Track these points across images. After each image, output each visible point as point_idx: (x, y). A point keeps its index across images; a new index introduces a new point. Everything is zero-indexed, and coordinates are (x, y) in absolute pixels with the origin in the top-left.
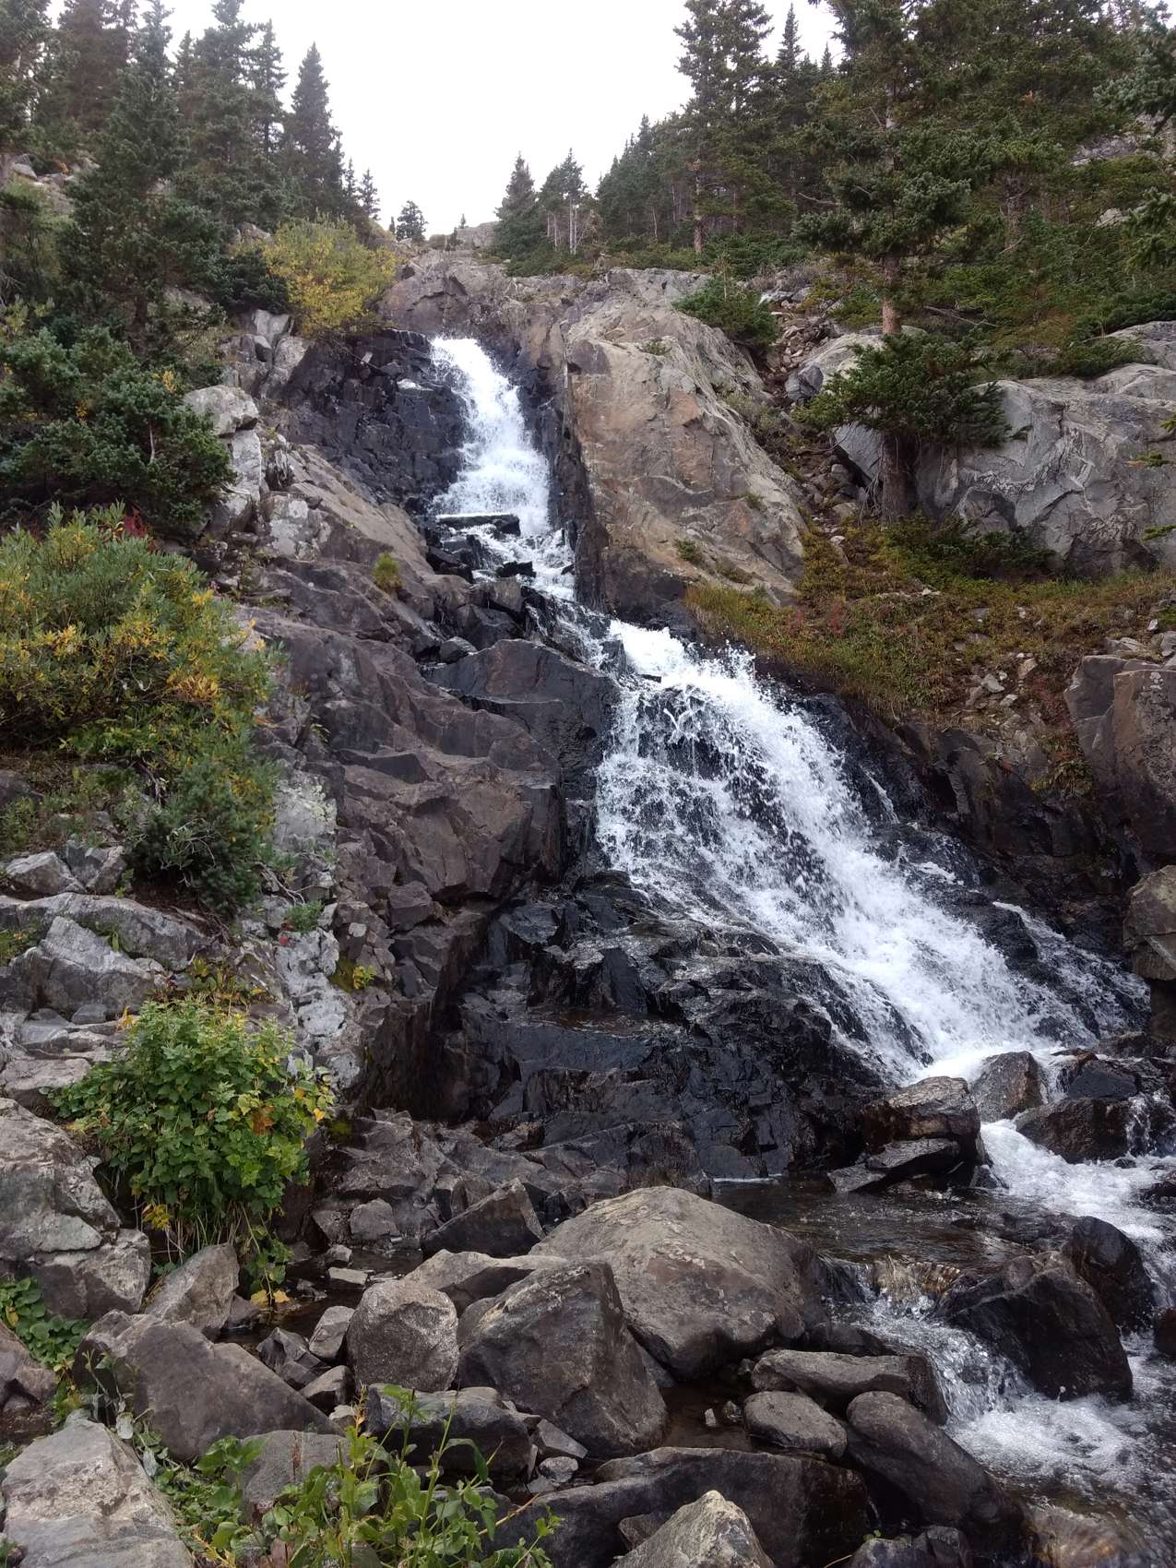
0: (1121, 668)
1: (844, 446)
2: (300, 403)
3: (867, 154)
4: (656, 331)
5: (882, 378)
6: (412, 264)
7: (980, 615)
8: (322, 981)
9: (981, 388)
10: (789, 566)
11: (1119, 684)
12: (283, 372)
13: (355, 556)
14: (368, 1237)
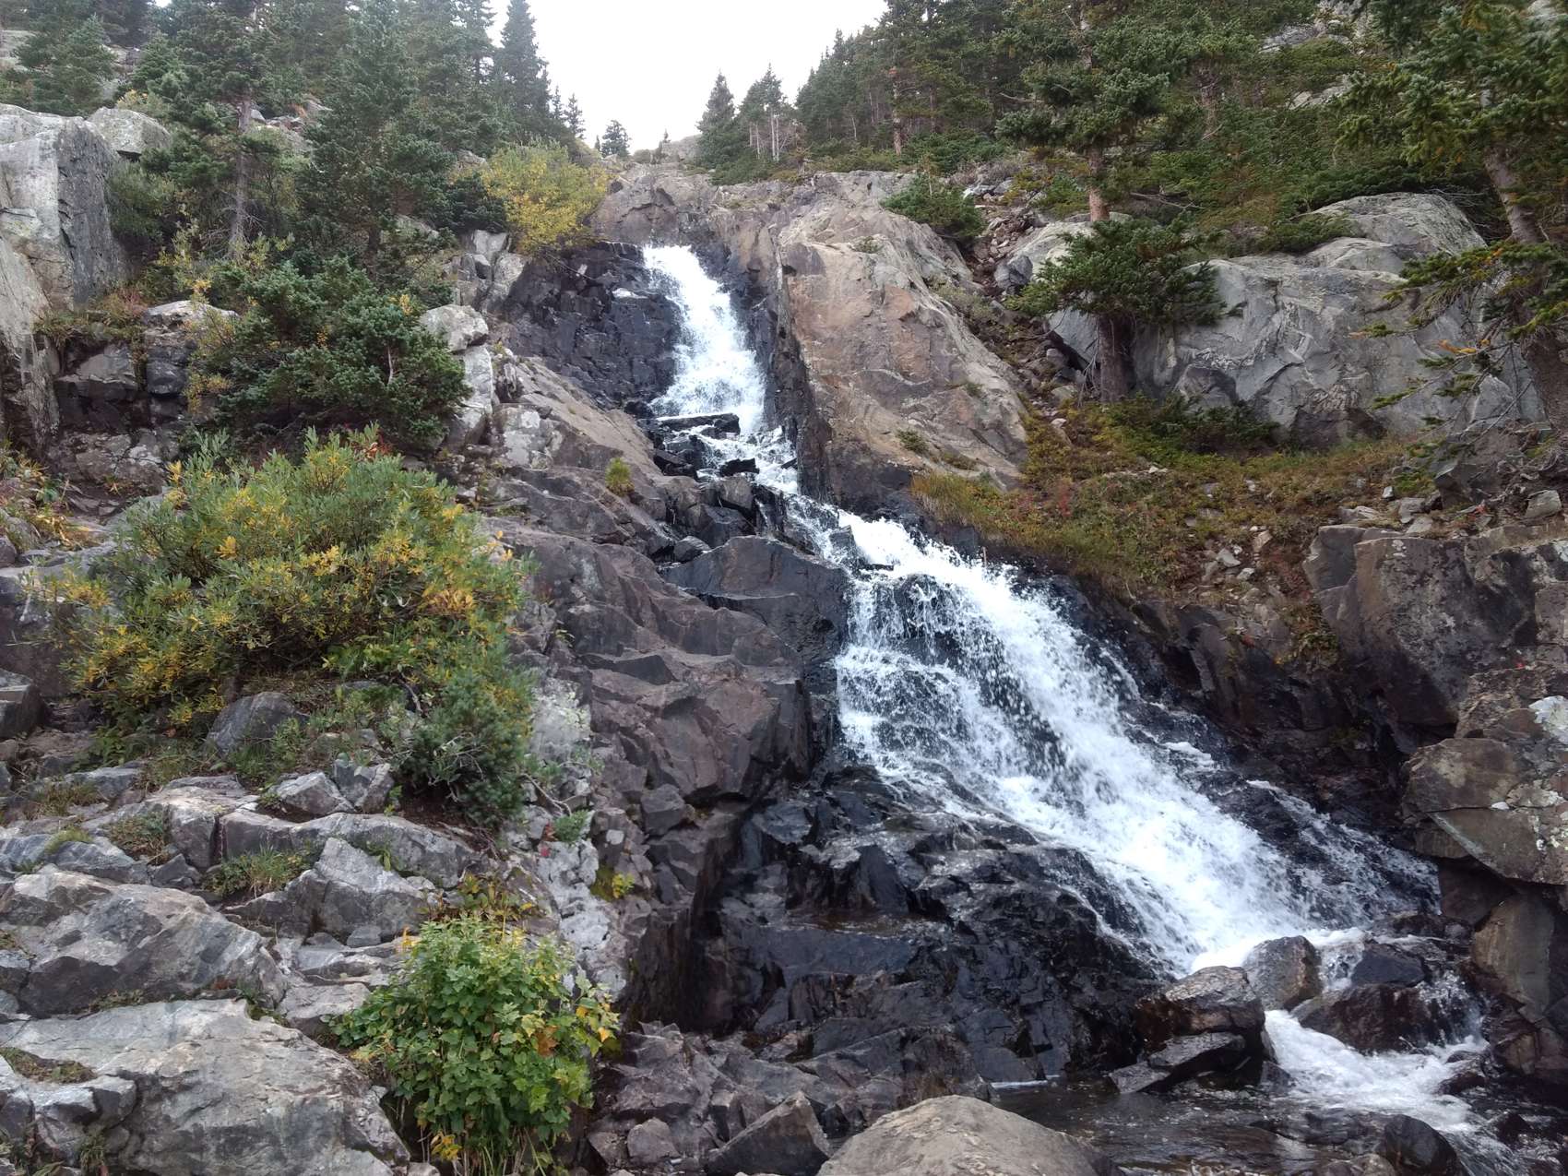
0: (1360, 537)
1: (1058, 331)
2: (520, 316)
3: (1065, 54)
4: (866, 231)
5: (1094, 264)
6: (620, 178)
7: (1209, 491)
8: (584, 891)
9: (1193, 268)
10: (1012, 451)
11: (1361, 553)
12: (503, 287)
13: (587, 463)
14: (647, 1159)
